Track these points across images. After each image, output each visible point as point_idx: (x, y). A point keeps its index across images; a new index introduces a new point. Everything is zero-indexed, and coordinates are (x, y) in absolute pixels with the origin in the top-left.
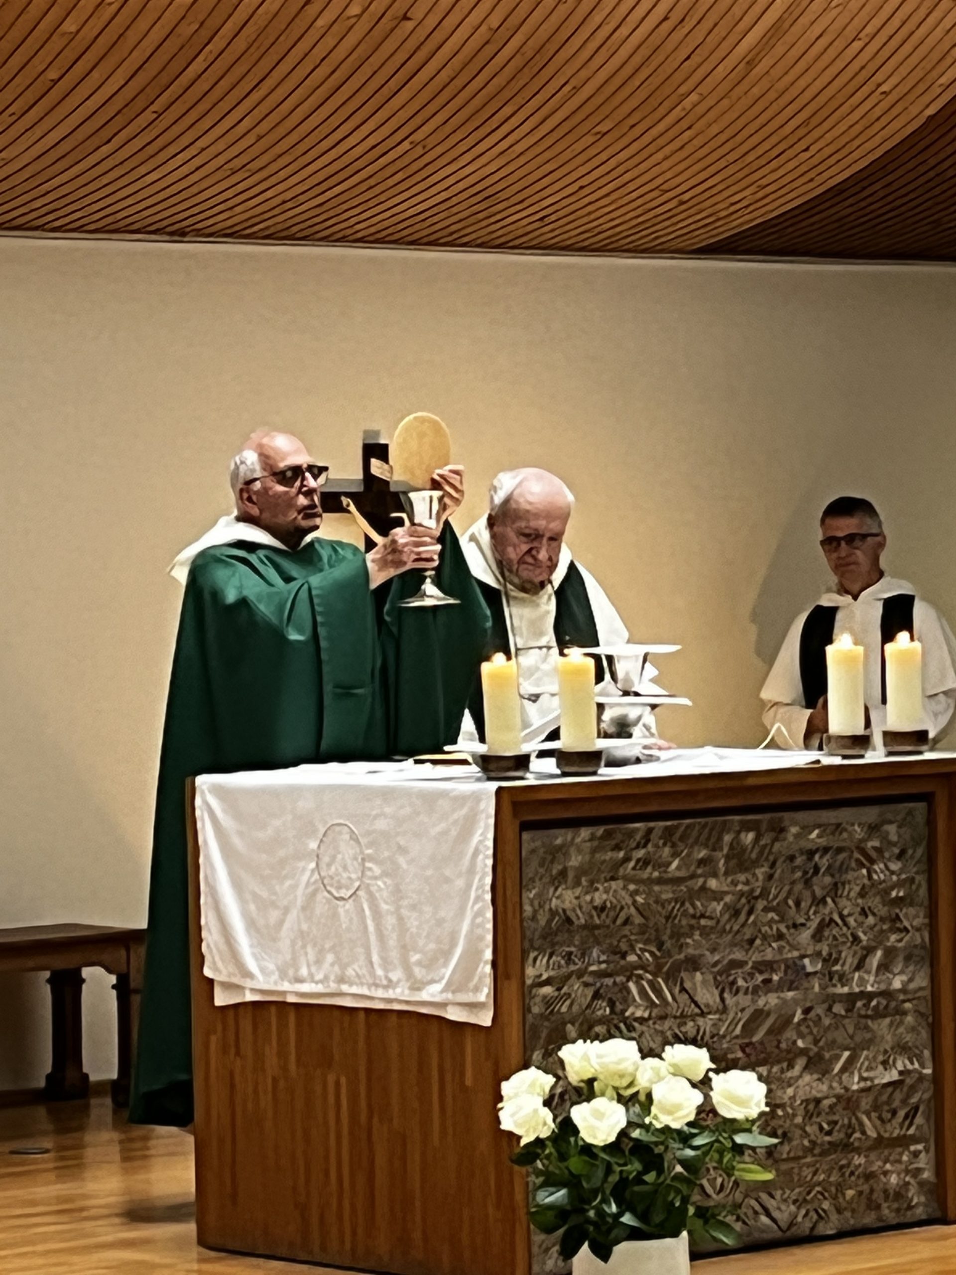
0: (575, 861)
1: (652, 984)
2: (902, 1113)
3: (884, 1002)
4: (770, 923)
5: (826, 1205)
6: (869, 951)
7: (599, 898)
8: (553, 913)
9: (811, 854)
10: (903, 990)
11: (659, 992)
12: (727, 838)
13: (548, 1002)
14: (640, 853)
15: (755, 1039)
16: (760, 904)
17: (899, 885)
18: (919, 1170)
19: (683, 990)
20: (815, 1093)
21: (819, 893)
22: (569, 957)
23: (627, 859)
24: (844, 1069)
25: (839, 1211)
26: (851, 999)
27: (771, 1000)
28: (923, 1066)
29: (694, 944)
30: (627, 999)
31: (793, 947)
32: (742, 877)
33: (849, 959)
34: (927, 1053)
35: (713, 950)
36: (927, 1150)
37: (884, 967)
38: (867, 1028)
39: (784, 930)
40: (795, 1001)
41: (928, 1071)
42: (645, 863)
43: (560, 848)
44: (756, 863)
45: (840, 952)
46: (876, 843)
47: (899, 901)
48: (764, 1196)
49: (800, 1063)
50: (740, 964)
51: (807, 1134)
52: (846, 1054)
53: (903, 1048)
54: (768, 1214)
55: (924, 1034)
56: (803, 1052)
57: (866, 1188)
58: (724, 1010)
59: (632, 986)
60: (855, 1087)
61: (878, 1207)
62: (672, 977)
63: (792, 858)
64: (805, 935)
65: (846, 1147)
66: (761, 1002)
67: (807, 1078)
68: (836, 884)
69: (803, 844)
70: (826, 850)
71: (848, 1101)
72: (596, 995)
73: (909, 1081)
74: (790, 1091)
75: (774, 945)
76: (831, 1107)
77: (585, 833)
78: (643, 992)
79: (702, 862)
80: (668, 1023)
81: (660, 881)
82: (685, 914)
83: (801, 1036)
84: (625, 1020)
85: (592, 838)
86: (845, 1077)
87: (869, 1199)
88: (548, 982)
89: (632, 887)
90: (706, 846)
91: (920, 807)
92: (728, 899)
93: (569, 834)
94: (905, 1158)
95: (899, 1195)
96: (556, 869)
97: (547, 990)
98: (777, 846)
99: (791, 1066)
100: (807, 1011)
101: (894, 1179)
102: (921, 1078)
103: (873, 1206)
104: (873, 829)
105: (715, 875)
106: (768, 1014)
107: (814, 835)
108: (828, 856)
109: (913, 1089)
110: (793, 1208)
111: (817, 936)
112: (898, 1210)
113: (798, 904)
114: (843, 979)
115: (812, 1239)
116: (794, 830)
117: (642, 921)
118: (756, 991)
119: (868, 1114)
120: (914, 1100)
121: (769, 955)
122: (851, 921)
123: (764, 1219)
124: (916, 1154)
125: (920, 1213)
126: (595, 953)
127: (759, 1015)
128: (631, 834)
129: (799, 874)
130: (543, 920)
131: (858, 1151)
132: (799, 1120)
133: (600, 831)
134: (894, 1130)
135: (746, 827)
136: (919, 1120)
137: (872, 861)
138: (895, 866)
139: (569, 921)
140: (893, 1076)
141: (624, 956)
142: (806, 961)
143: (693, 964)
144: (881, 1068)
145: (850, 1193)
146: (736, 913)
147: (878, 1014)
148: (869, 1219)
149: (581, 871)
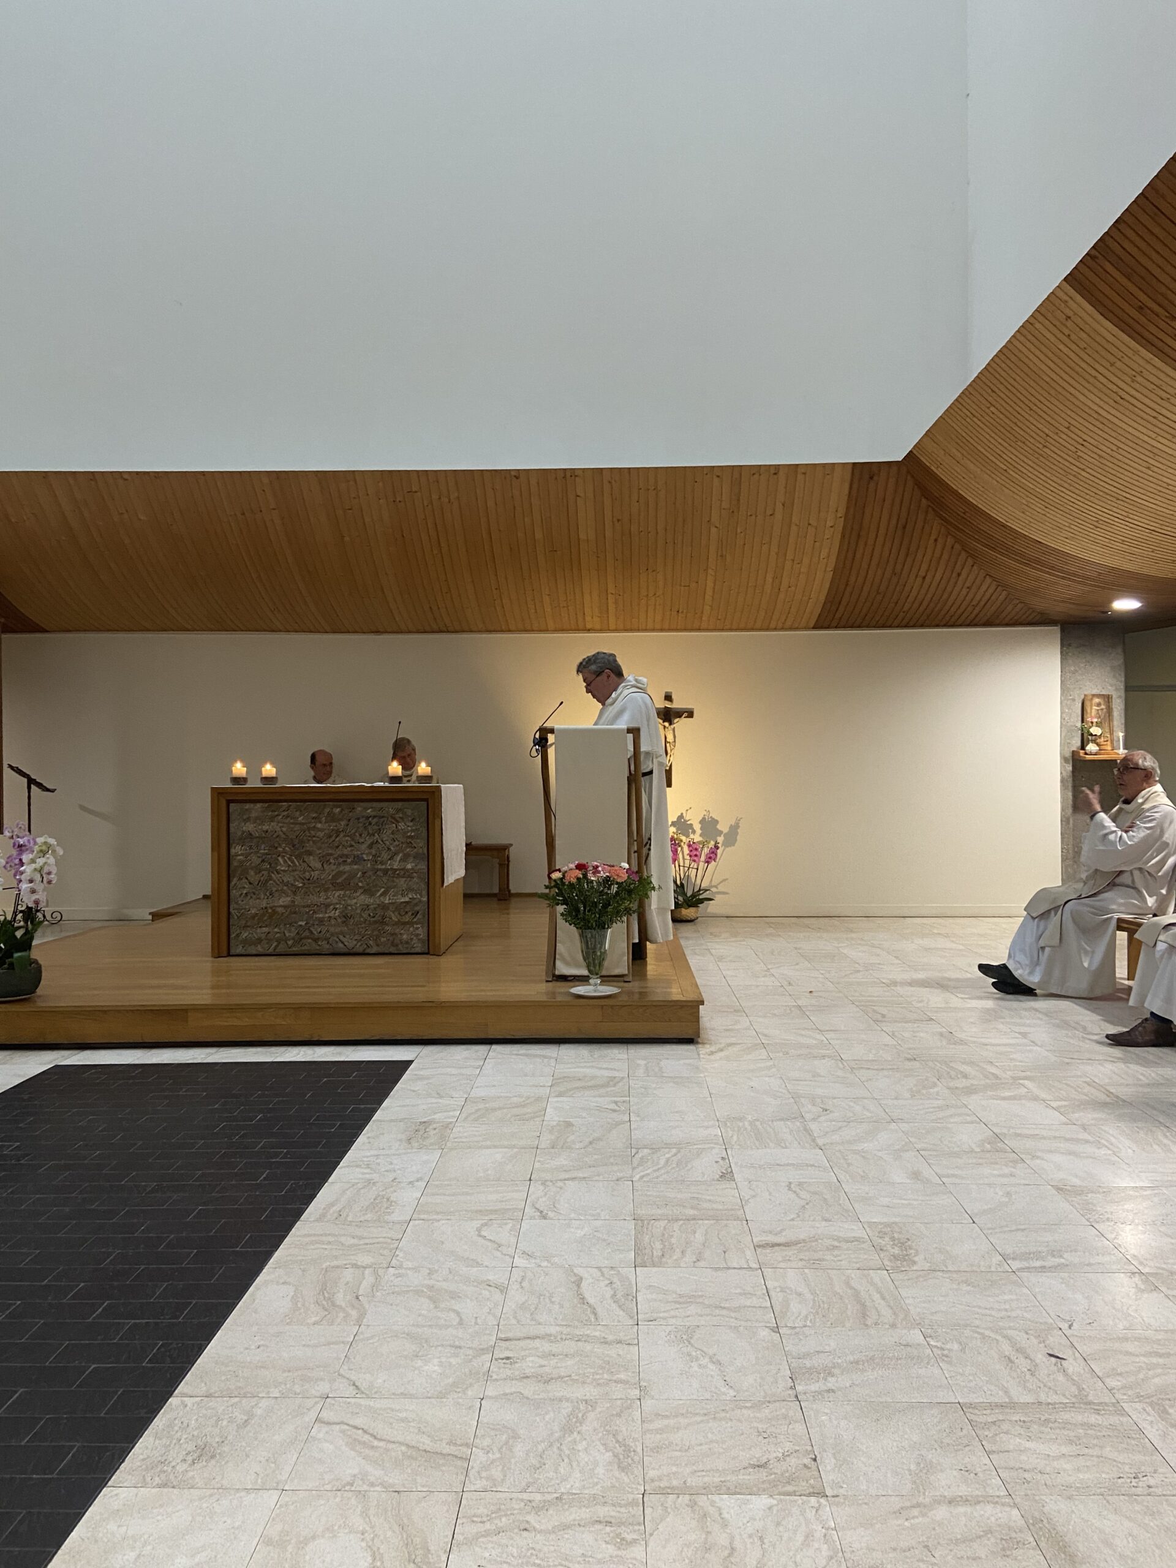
0: (254, 815)
1: (289, 859)
2: (410, 914)
3: (402, 873)
4: (347, 841)
5: (371, 942)
6: (396, 854)
7: (265, 828)
8: (243, 832)
9: (368, 818)
10: (412, 869)
11: (293, 862)
12: (327, 810)
13: (241, 862)
14: (286, 813)
15: (339, 881)
16: (342, 835)
17: (412, 831)
18: (417, 935)
19: (304, 861)
20: (366, 902)
21: (371, 832)
22: (251, 848)
23: (277, 815)
24: (381, 895)
25: (378, 945)
26: (385, 872)
27: (347, 868)
28: (421, 896)
29: (309, 846)
30: (277, 863)
31: (357, 850)
32: (334, 824)
33: (385, 856)
34: (424, 893)
35: (319, 849)
36: (422, 927)
37: (404, 859)
38: (393, 881)
39: (353, 843)
40: (358, 870)
41: (425, 899)
42: (288, 817)
43: (247, 810)
44: (341, 820)
45: (380, 854)
46: (401, 815)
47: (411, 837)
48: (341, 937)
49: (360, 891)
50: (331, 854)
51: (361, 916)
52: (383, 890)
53: (410, 890)
54: (342, 943)
55: (423, 886)
56: (361, 887)
57: (391, 938)
58: (324, 870)
59: (280, 858)
60: (387, 902)
61: (397, 945)
62: (298, 857)
63: (358, 819)
64: (364, 847)
65: (383, 923)
66: (342, 868)
67: (362, 897)
68: (380, 830)
69: (364, 814)
70: (375, 817)
71: (384, 907)
72: (263, 861)
73: (415, 902)
74: (355, 901)
75: (349, 849)
76: (375, 909)
77: (259, 805)
78: (285, 861)
79: (313, 818)
80: (297, 873)
81: (292, 823)
82: (305, 835)
83: (361, 882)
84: (277, 871)
85: (262, 807)
86: (382, 899)
87: (393, 942)
88: (242, 855)
89: (280, 825)
90: (316, 812)
91: (425, 803)
92: (327, 831)
93: (252, 805)
94: (411, 929)
95: (407, 943)
96: (245, 817)
97: (241, 857)
98: (351, 814)
99: (355, 891)
100: (364, 873)
101: (405, 937)
102: (420, 901)
103: (393, 944)
104: (398, 811)
105: (320, 822)
106: (345, 873)
107: (369, 811)
108: (375, 820)
109: (416, 905)
110: (355, 942)
111: (370, 846)
112: (407, 948)
113: (361, 835)
114: (382, 863)
115: (364, 954)
116: (359, 809)
117: (284, 836)
118: (339, 864)
119: (393, 912)
120: (417, 908)
121: (345, 852)
122: (387, 843)
123: (341, 945)
124: (417, 928)
125: (418, 950)
126: (263, 847)
127: (340, 874)
128: (282, 806)
129: (361, 825)
130: (239, 833)
131: (387, 925)
132: (358, 911)
133: (267, 805)
134: (407, 918)
135: (337, 807)
136: (419, 916)
137: (398, 822)
138: (411, 824)
139: (251, 834)
140: (407, 899)
141: (276, 848)
142: (364, 856)
143: (310, 853)
144: (400, 896)
145: (383, 939)
146: (330, 837)
147: (399, 876)
148: (393, 950)
149: (257, 818)
